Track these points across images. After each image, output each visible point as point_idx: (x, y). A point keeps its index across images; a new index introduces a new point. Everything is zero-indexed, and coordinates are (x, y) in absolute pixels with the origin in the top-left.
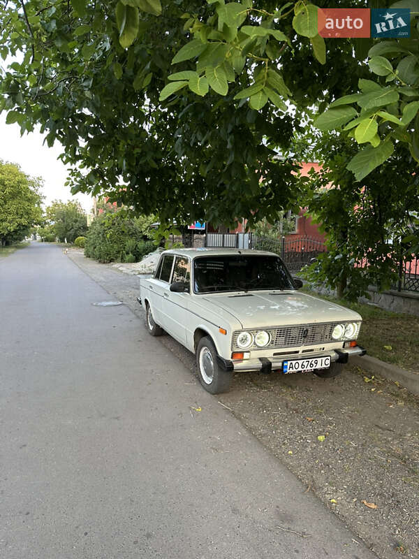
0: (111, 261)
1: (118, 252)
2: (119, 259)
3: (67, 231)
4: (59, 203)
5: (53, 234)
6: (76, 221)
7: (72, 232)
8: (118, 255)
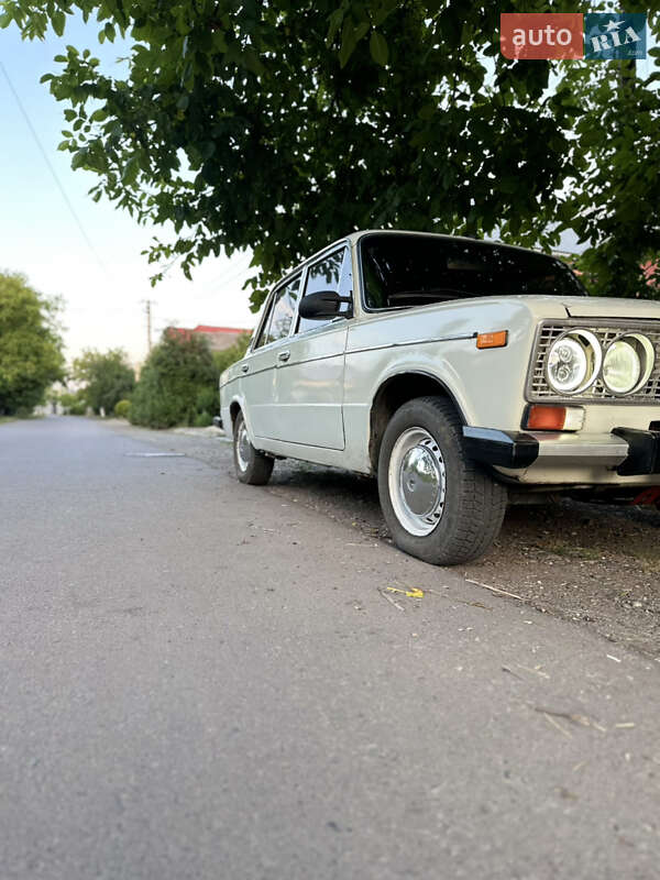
0: (172, 425)
1: (184, 410)
2: (186, 422)
3: (104, 392)
4: (93, 352)
5: (83, 402)
6: (118, 377)
7: (111, 394)
8: (183, 415)
